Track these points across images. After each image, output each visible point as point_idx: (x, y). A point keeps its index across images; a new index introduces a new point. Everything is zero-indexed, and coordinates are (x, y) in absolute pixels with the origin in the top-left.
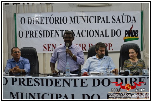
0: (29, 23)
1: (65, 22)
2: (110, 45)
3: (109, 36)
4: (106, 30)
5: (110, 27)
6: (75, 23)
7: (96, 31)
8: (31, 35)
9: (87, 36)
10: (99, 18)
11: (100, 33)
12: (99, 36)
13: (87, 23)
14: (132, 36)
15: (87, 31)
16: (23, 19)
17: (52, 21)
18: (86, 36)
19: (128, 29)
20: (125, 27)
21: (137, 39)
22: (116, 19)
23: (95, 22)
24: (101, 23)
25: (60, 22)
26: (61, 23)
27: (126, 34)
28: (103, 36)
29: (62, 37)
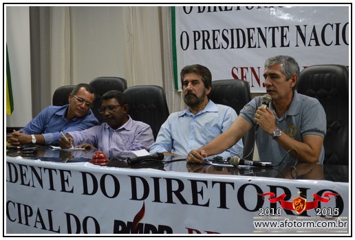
0: (199, 11)
8: (206, 42)
9: (338, 43)
15: (338, 25)
18: (335, 42)
29: (274, 46)
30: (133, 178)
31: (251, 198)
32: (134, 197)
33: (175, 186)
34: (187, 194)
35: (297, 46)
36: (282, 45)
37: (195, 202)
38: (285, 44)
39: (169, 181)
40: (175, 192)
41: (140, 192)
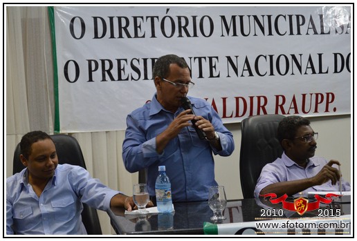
0: (96, 37)
1: (207, 31)
2: (330, 96)
3: (327, 72)
4: (320, 55)
6: (235, 34)
7: (293, 56)
8: (107, 73)
9: (272, 74)
10: (300, 20)
12: (303, 71)
13: (270, 34)
15: (271, 57)
16: (77, 22)
17: (168, 30)
18: (269, 73)
23: (291, 33)
24: (307, 34)
25: (191, 33)
26: (195, 35)
28: (314, 72)
29: (201, 76)
35: (228, 76)
36: (211, 76)
38: (215, 74)
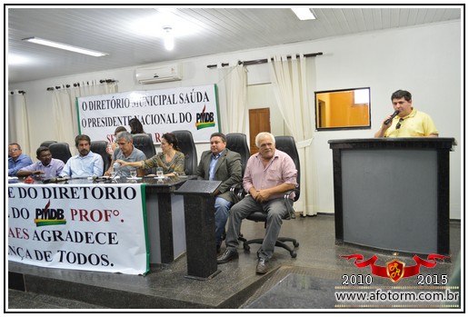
0: (90, 109)
1: (127, 105)
3: (177, 122)
4: (173, 114)
5: (177, 109)
6: (138, 107)
7: (161, 115)
8: (94, 124)
9: (153, 123)
10: (164, 97)
11: (166, 118)
12: (166, 122)
13: (152, 105)
14: (206, 121)
15: (152, 116)
16: (84, 104)
17: (113, 106)
18: (151, 123)
19: (200, 112)
20: (196, 108)
21: (214, 125)
22: (184, 97)
23: (160, 104)
24: (167, 104)
25: (122, 106)
27: (198, 119)
28: (171, 122)
30: (43, 189)
31: (97, 193)
32: (45, 197)
33: (63, 191)
34: (69, 194)
37: (73, 197)
39: (60, 189)
40: (64, 194)
41: (47, 195)
